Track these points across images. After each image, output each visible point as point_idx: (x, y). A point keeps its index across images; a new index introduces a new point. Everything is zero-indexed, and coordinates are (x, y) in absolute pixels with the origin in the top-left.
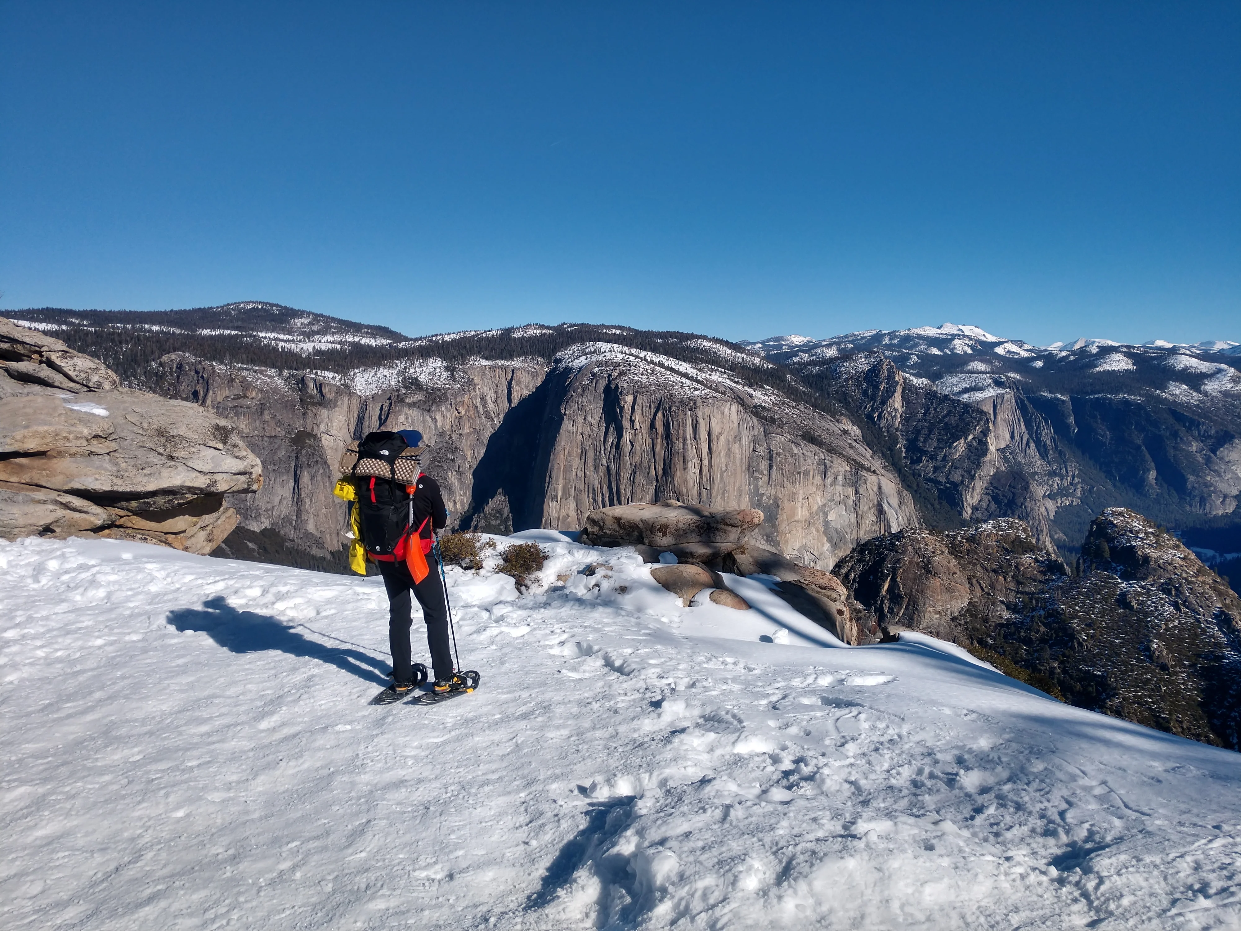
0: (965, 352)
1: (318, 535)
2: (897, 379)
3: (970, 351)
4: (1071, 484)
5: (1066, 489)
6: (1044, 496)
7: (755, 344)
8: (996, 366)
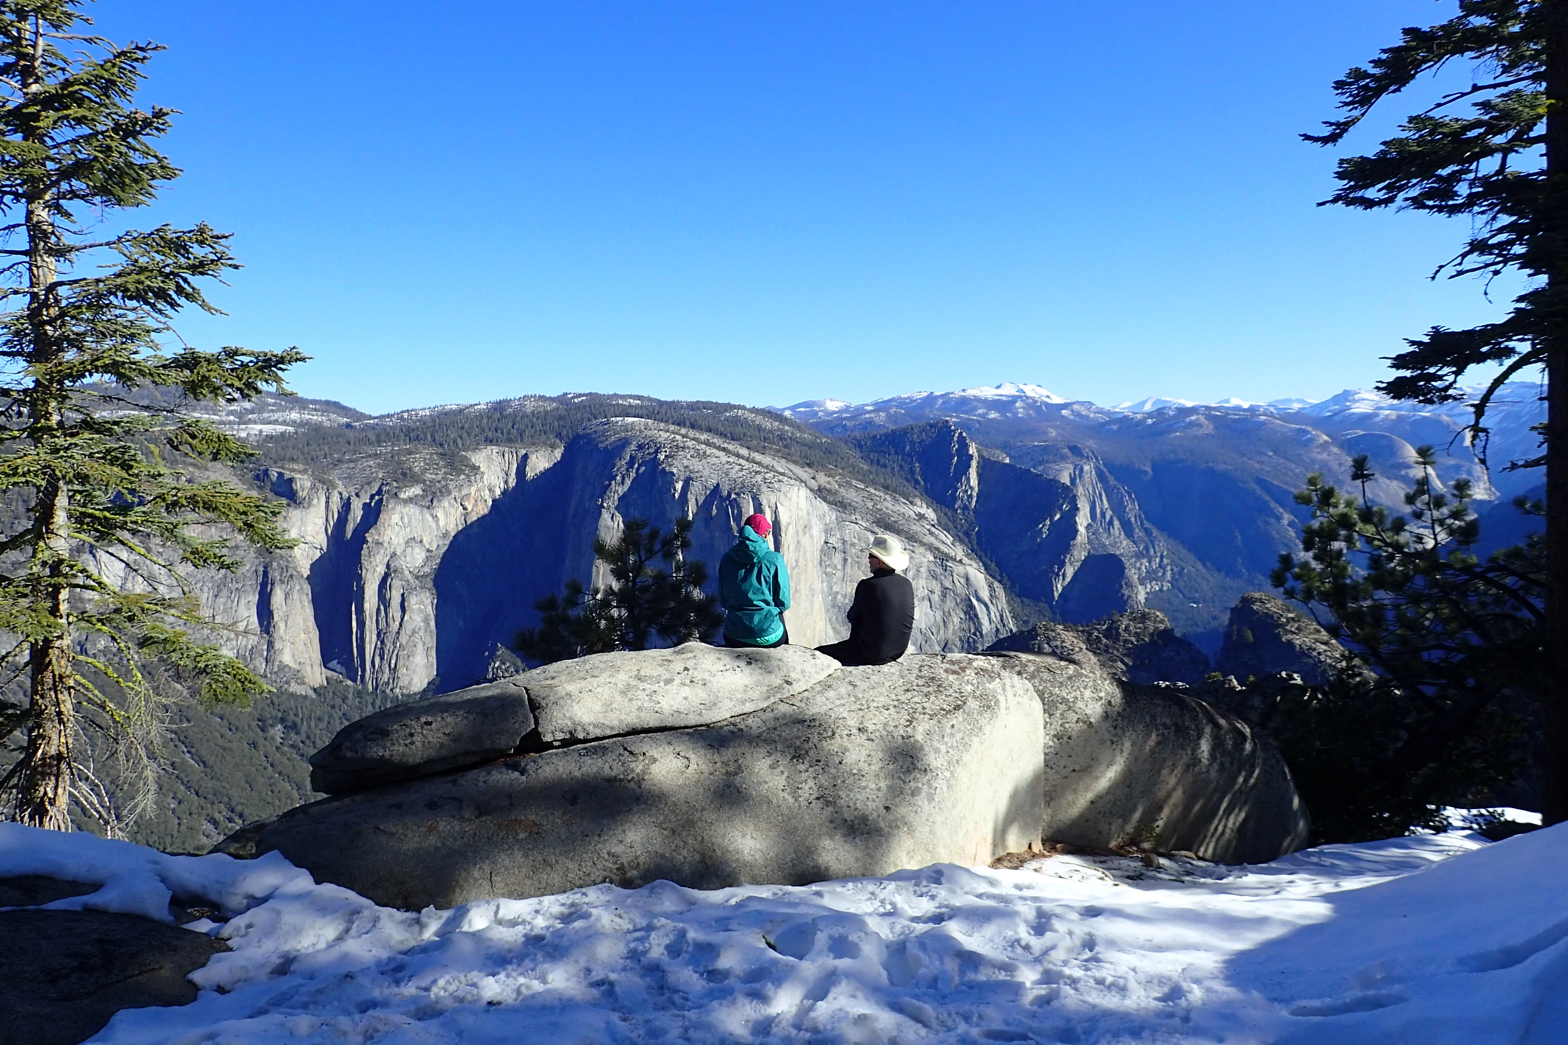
1: (297, 667)
2: (971, 452)
4: (1160, 566)
5: (1155, 572)
7: (784, 410)
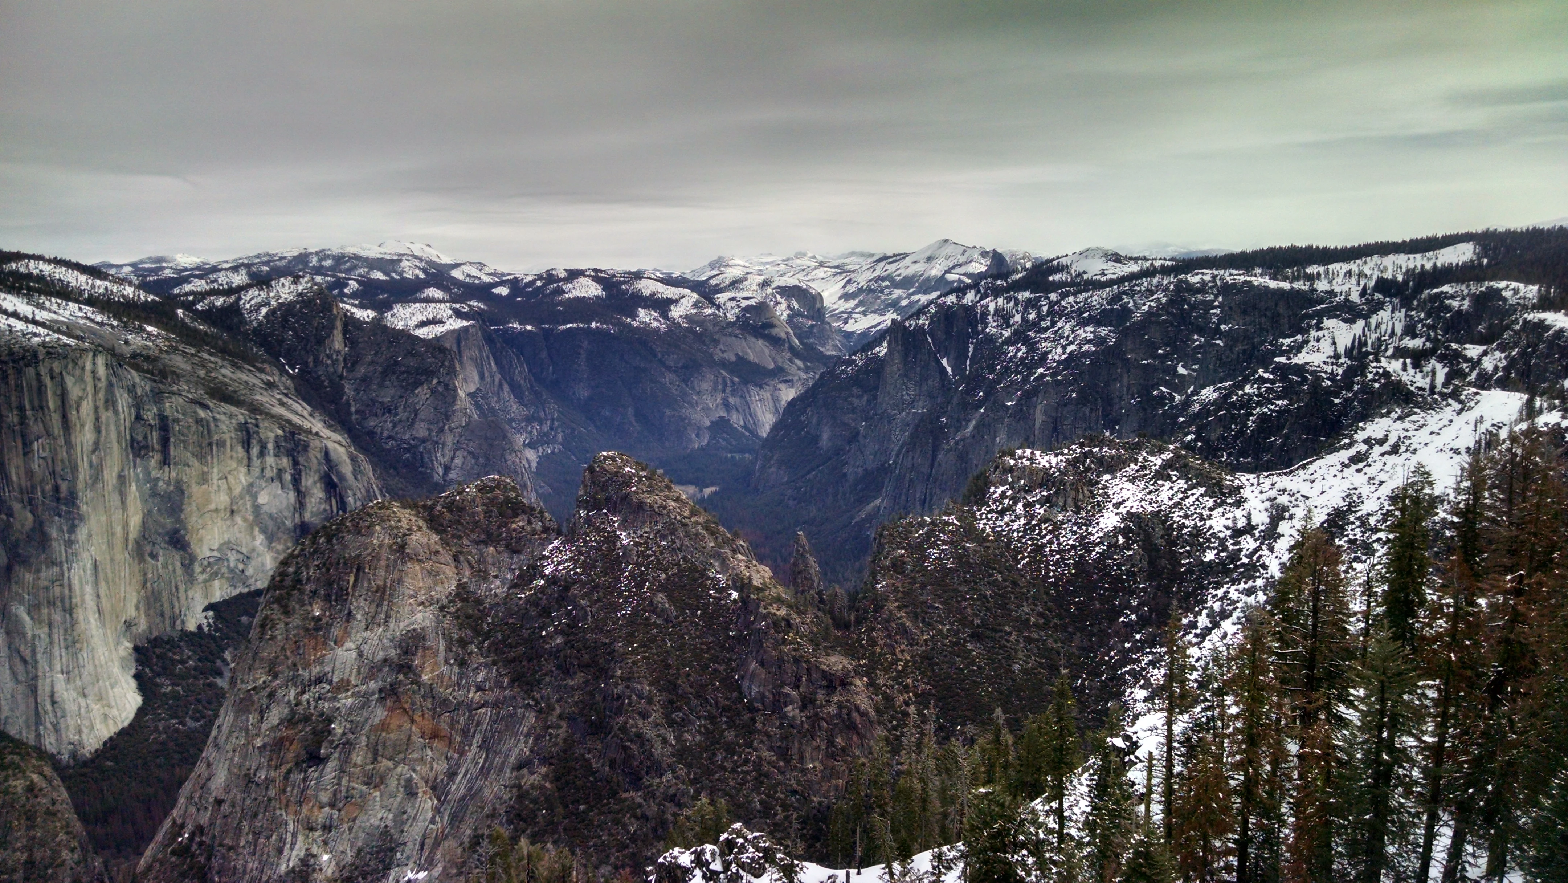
0: (417, 276)
2: (335, 312)
3: (422, 276)
4: (551, 429)
5: (546, 434)
6: (524, 445)
7: (121, 266)
8: (455, 293)
